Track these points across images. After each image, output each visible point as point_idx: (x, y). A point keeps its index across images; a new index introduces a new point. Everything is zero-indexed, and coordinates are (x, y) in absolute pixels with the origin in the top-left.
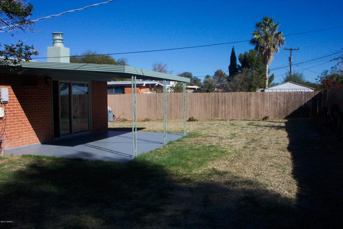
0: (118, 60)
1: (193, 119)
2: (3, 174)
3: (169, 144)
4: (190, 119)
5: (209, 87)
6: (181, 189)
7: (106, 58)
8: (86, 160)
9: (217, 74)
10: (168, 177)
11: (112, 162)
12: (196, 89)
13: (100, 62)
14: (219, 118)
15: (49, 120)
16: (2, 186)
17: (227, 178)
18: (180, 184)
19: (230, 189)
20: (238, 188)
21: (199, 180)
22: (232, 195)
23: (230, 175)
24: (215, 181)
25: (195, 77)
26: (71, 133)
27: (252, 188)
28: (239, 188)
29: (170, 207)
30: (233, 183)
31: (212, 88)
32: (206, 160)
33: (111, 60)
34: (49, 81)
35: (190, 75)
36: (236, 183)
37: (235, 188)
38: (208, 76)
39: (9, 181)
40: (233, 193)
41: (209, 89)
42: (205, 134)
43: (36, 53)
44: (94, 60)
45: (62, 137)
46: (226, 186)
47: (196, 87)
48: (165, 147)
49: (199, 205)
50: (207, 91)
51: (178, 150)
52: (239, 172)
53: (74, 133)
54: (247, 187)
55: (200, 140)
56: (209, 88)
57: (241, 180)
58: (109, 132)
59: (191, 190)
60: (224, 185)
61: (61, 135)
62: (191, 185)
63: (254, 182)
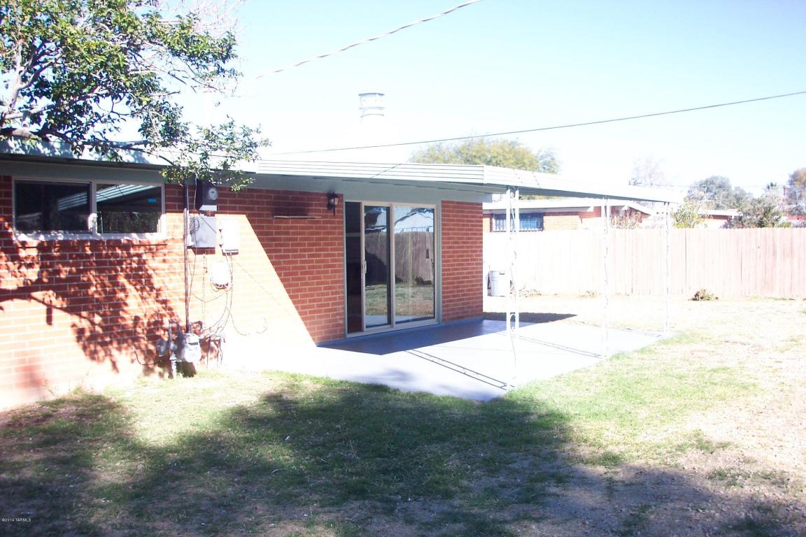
0: (540, 151)
1: (706, 294)
2: (203, 412)
3: (614, 360)
4: (697, 295)
5: (766, 212)
6: (586, 482)
7: (512, 146)
8: (396, 391)
9: (796, 180)
10: (567, 447)
11: (453, 398)
12: (733, 218)
13: (496, 155)
14: (776, 295)
15: (336, 293)
16: (185, 439)
17: (719, 462)
18: (589, 468)
19: (717, 494)
20: (739, 493)
21: (643, 461)
22: (713, 512)
23: (735, 452)
24: (686, 468)
25: (737, 188)
26: (390, 322)
27: (778, 495)
28: (742, 493)
29: (534, 527)
30: (733, 477)
31: (773, 215)
32: (690, 407)
33: (524, 149)
34: (336, 203)
35: (724, 184)
36: (740, 477)
37: (734, 490)
38: (772, 185)
39: (206, 428)
40: (719, 505)
41: (765, 219)
42: (719, 337)
43: (266, 143)
44: (483, 152)
45: (367, 332)
46: (709, 484)
47: (733, 213)
48: (602, 365)
49: (612, 531)
50: (761, 224)
51: (631, 375)
52: (764, 446)
53: (397, 323)
54: (767, 492)
55: (700, 351)
56: (765, 214)
57: (759, 468)
58: (486, 322)
59: (610, 487)
60: (706, 481)
61: (365, 326)
62: (616, 473)
63: (792, 480)
